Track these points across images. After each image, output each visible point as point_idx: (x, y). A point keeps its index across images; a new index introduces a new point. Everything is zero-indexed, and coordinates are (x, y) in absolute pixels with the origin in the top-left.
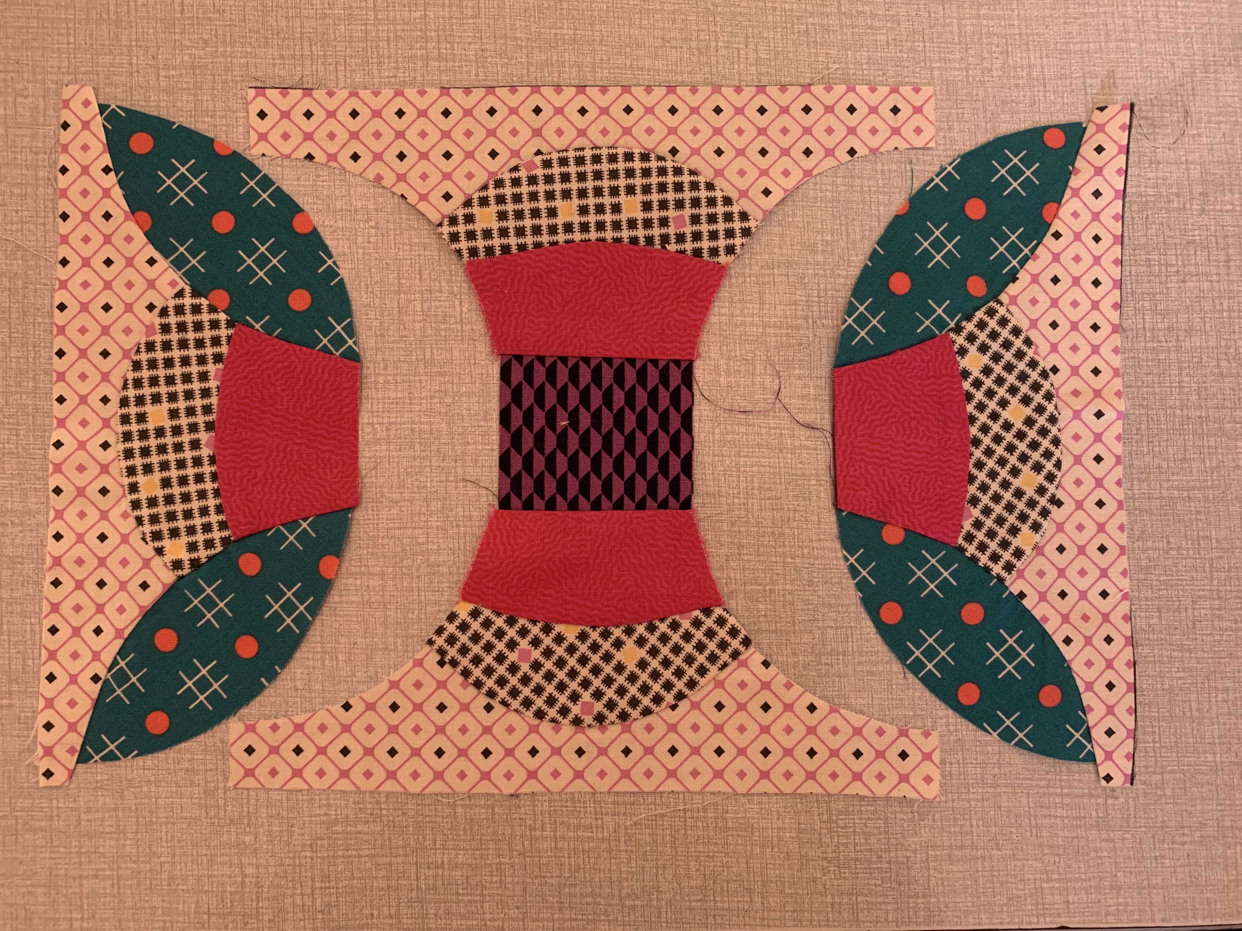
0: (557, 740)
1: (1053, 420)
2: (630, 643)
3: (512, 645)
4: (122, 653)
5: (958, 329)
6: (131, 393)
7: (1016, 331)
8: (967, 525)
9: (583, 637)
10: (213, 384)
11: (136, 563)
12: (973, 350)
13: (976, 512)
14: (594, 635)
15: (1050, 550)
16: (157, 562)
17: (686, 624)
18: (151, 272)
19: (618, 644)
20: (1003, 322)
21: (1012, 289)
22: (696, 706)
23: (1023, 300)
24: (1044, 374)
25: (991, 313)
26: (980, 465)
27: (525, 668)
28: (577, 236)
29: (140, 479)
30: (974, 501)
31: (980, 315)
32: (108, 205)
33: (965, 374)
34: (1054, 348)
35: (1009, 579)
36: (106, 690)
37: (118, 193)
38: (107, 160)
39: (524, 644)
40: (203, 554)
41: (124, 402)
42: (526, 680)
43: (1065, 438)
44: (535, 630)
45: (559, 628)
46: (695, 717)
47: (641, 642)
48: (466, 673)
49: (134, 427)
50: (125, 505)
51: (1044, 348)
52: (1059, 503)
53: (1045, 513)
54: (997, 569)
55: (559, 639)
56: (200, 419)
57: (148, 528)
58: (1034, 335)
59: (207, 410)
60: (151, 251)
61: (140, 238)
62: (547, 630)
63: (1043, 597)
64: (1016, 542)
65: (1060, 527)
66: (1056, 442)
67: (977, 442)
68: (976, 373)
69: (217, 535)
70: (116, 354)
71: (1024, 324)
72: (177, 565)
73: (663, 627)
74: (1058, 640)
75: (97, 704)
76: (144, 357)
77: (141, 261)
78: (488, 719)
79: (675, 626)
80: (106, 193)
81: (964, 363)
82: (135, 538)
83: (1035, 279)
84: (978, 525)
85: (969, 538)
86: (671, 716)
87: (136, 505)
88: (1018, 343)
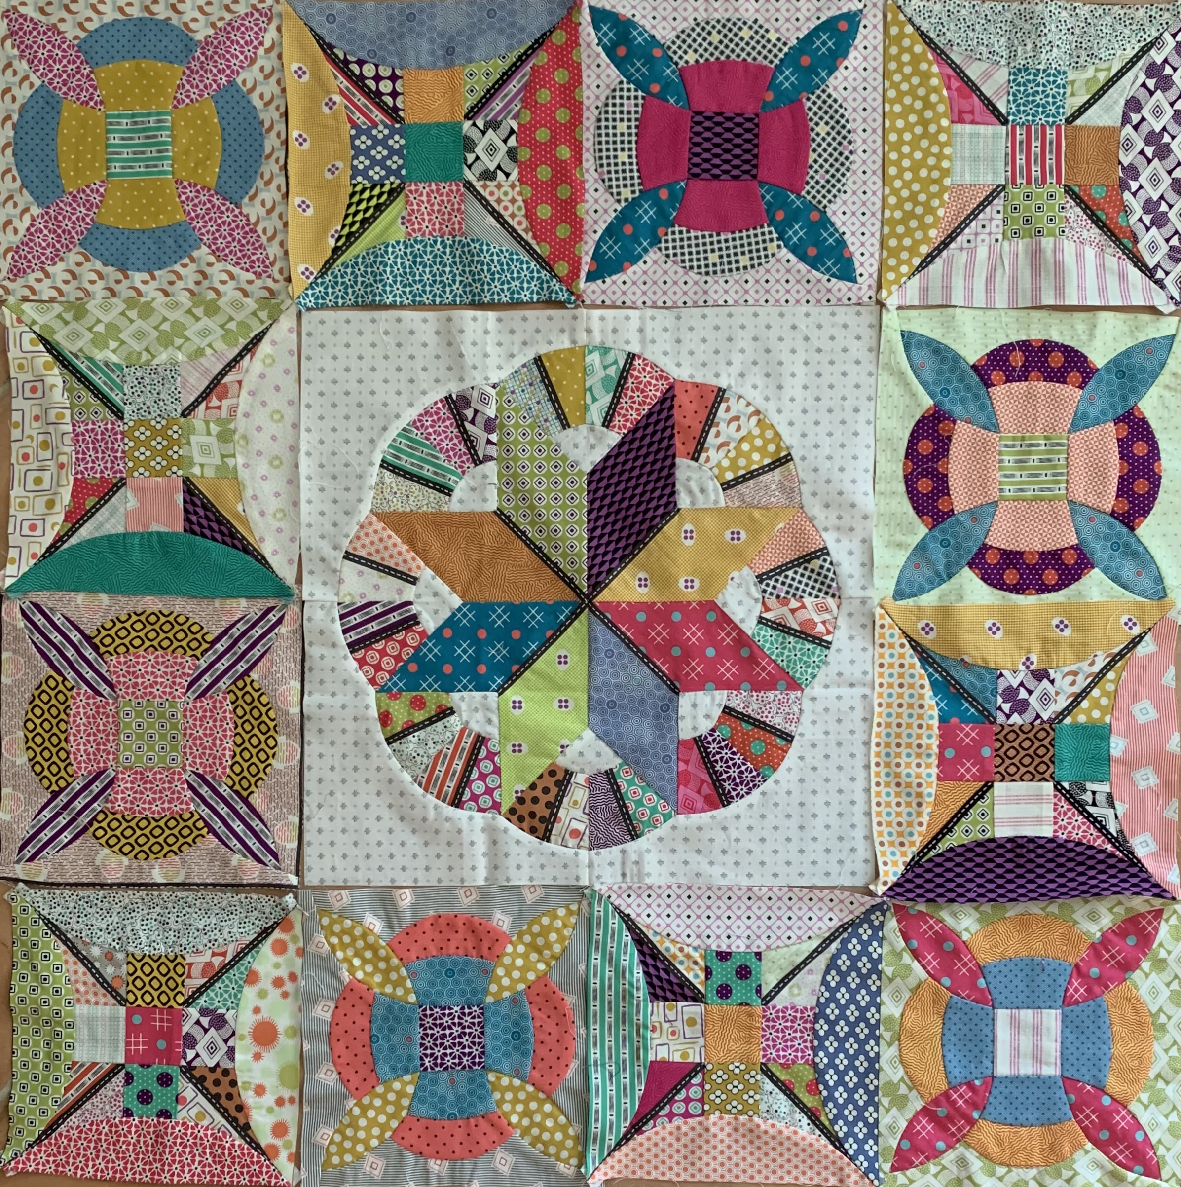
0: (859, 162)
1: (718, 21)
2: (817, 129)
3: (817, 182)
4: (818, 270)
5: (676, 64)
6: (703, 270)
7: (678, 37)
8: (766, 63)
9: (814, 151)
10: (699, 234)
11: (778, 266)
12: (686, 57)
13: (760, 58)
14: (814, 145)
15: (777, 25)
16: (778, 256)
17: (809, 104)
18: (649, 262)
19: (818, 134)
20: (674, 43)
21: (658, 37)
22: (845, 99)
23: (664, 33)
24: (698, 24)
25: (669, 48)
26: (738, 56)
27: (828, 176)
28: (634, 153)
29: (741, 265)
30: (755, 59)
31: (670, 53)
32: (620, 282)
33: (697, 61)
34: (685, 19)
35: (790, 44)
36: (833, 275)
37: (614, 277)
38: (599, 282)
39: (817, 177)
40: (775, 235)
41: (707, 273)
42: (833, 176)
43: (727, 16)
44: (811, 172)
45: (811, 161)
46: (850, 99)
47: (817, 124)
48: (830, 202)
49: (718, 268)
50: (753, 272)
51: (685, 25)
52: (756, 21)
53: (761, 27)
54: (786, 50)
55: (816, 161)
56: (715, 239)
57: (763, 260)
58: (679, 29)
59: (711, 236)
60: (641, 263)
61: (634, 268)
62: (811, 167)
63: (798, 29)
64: (774, 40)
65: (767, 20)
66: (728, 20)
67: (728, 57)
68: (697, 56)
69: (766, 229)
70: (686, 278)
71: (674, 33)
72: (779, 247)
73: (811, 114)
74: (818, 22)
75: (839, 278)
76: (687, 264)
77: (645, 267)
78: (849, 192)
79: (810, 109)
80: (614, 282)
81: (692, 62)
82: (767, 266)
83: (654, 27)
84: (765, 57)
85: (771, 62)
86: (850, 110)
87: (753, 266)
88: (683, 36)
